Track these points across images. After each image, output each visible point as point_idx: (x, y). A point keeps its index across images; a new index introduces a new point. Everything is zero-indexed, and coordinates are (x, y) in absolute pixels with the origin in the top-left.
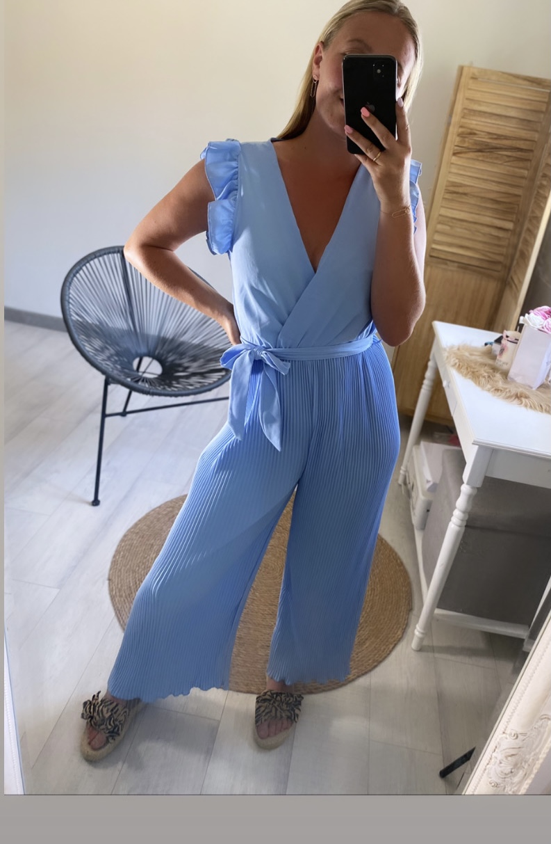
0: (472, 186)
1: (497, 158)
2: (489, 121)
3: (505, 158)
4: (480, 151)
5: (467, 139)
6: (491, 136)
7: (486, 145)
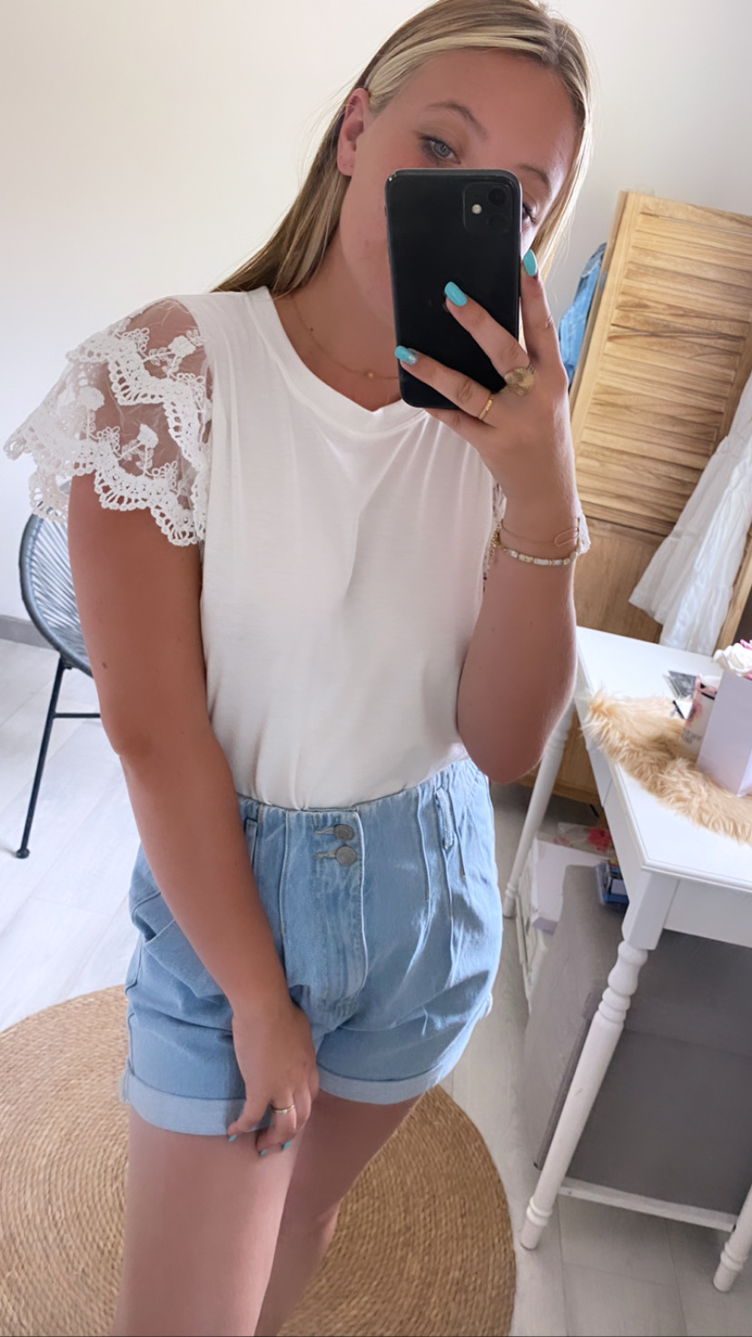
0: (639, 394)
1: (683, 348)
2: (672, 285)
3: (697, 347)
4: (653, 335)
5: (632, 315)
6: (673, 311)
7: (665, 326)
